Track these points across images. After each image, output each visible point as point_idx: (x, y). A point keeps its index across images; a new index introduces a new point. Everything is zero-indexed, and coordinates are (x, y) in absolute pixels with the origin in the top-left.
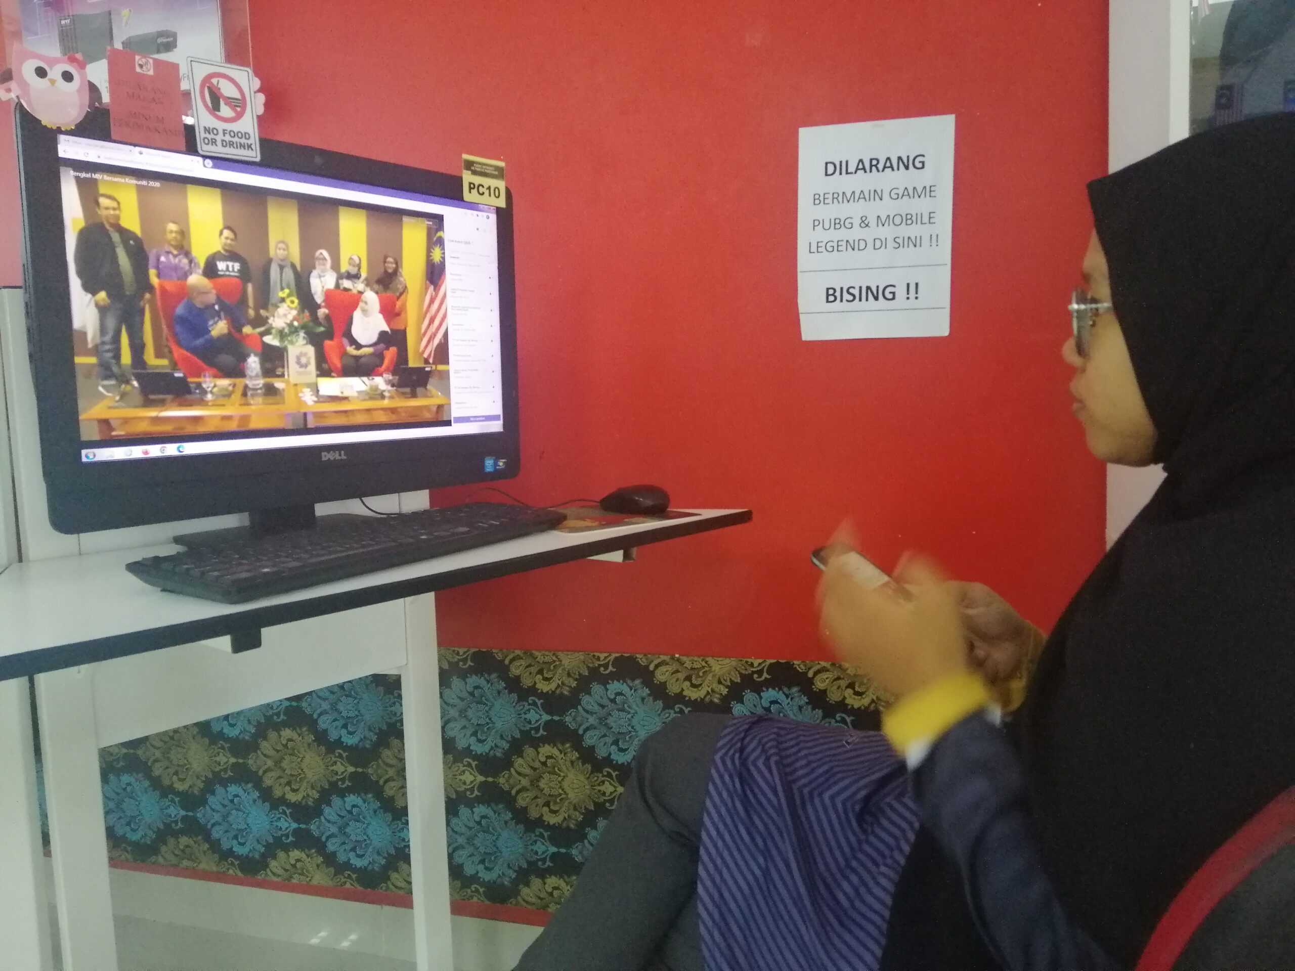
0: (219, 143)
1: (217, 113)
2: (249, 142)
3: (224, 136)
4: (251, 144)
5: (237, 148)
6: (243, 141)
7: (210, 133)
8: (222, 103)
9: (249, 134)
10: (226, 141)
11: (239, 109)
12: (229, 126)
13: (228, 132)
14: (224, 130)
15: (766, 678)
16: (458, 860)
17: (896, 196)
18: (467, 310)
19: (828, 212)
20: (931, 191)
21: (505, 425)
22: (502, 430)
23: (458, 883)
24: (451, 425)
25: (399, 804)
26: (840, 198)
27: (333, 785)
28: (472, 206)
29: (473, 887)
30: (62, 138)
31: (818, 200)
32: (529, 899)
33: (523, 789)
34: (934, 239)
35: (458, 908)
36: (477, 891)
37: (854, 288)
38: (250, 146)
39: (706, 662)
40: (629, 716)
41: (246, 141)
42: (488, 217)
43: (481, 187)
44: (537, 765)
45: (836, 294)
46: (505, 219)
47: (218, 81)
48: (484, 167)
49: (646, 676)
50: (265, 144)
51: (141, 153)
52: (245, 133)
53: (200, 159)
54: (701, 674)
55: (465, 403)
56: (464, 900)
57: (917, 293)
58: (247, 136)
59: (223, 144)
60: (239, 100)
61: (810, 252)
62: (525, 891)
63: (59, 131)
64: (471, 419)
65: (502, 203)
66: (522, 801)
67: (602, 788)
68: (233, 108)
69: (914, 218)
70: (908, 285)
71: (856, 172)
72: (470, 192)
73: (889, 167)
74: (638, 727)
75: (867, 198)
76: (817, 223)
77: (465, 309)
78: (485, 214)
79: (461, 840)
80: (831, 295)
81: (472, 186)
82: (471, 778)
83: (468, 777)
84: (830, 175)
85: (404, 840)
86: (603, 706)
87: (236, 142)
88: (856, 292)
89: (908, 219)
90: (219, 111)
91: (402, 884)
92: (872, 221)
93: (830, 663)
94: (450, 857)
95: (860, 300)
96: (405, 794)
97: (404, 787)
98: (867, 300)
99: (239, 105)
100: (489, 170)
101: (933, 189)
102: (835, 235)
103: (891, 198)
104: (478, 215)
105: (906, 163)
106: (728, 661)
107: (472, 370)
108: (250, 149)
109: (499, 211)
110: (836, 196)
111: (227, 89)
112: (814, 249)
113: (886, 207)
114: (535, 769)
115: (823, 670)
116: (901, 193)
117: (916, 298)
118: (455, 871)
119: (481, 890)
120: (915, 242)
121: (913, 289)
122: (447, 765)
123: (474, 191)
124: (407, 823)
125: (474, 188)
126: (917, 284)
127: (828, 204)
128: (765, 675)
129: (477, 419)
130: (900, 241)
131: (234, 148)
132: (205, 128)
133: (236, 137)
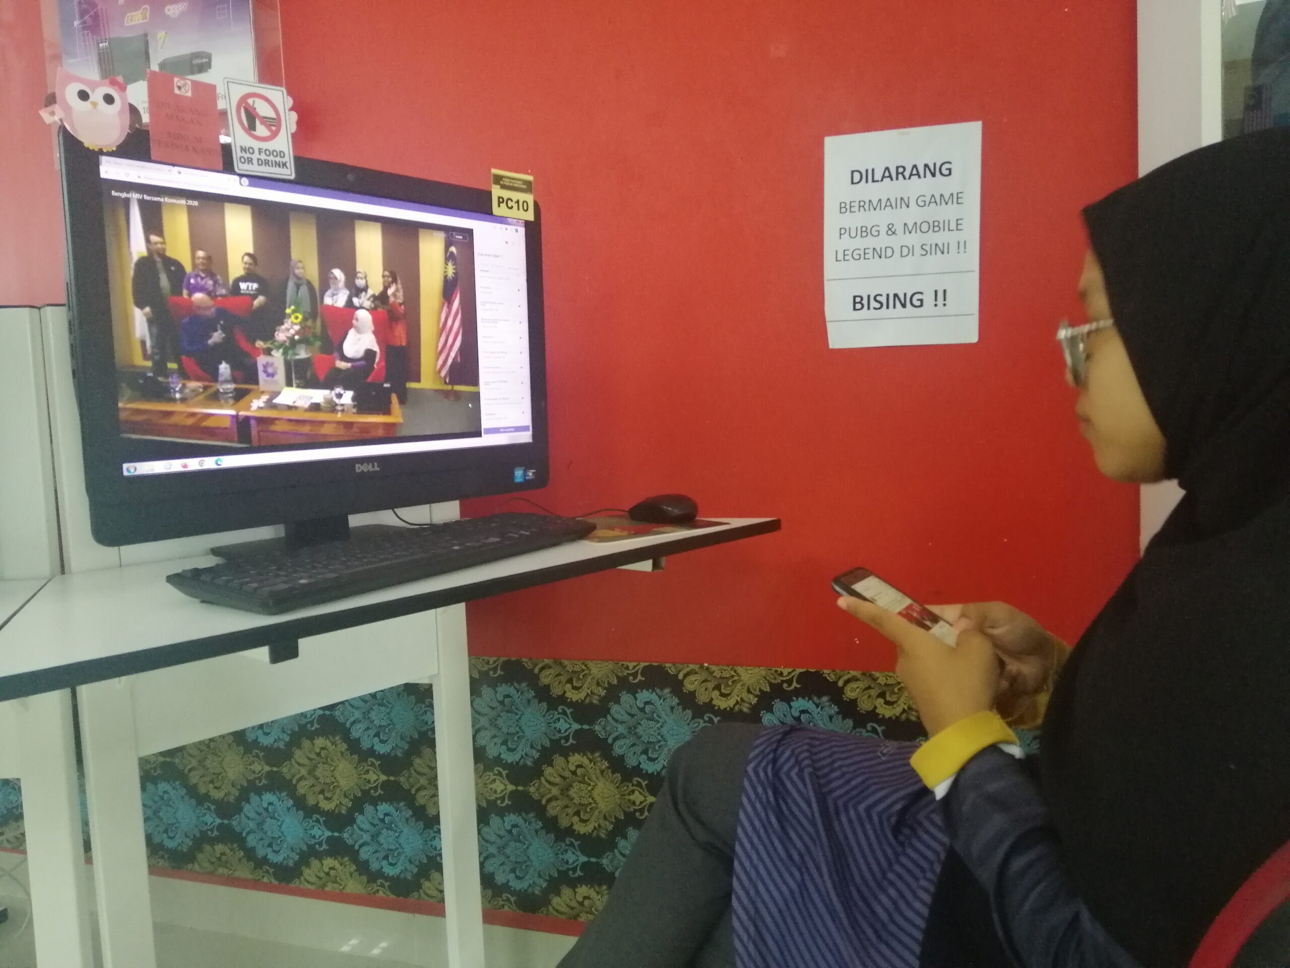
0: (255, 161)
1: (253, 132)
2: (284, 160)
3: (260, 154)
4: (286, 163)
5: (272, 166)
6: (278, 159)
7: (246, 152)
8: (258, 122)
9: (283, 152)
10: (261, 160)
11: (274, 128)
12: (264, 145)
13: (263, 151)
14: (260, 149)
15: (795, 687)
16: (489, 868)
17: (922, 204)
18: (496, 323)
19: (854, 220)
20: (958, 198)
21: (534, 436)
22: (531, 441)
23: (489, 892)
24: (481, 436)
25: (431, 812)
26: (866, 207)
27: (366, 793)
28: (502, 220)
29: (504, 896)
30: (104, 159)
31: (844, 208)
32: (559, 908)
33: (555, 798)
34: (962, 246)
35: (489, 918)
36: (508, 900)
37: (881, 295)
38: (284, 165)
39: (735, 671)
40: (659, 725)
41: (281, 160)
42: (517, 231)
43: (509, 202)
44: (567, 774)
45: (863, 302)
46: (533, 232)
47: (254, 101)
48: (512, 181)
49: (676, 686)
50: (299, 161)
51: (180, 173)
52: (280, 152)
53: (237, 178)
54: (730, 683)
55: (495, 414)
56: (496, 909)
57: (945, 300)
58: (282, 155)
59: (258, 162)
60: (273, 119)
61: (837, 260)
62: (556, 901)
63: (101, 152)
64: (501, 430)
65: (530, 216)
66: (553, 809)
67: (632, 797)
68: (268, 127)
69: (941, 226)
70: (936, 292)
71: (882, 180)
72: (499, 206)
73: (915, 175)
74: (667, 736)
75: (894, 205)
76: (843, 231)
77: (495, 321)
78: (514, 228)
79: (492, 849)
80: (858, 303)
81: (501, 200)
82: (501, 787)
83: (499, 786)
84: (855, 183)
85: (435, 849)
86: (632, 716)
87: (272, 161)
88: (883, 299)
89: (935, 226)
90: (255, 130)
91: (434, 893)
92: (899, 228)
93: (860, 672)
94: (482, 865)
95: (888, 307)
96: (436, 804)
97: (435, 795)
98: (894, 307)
99: (274, 124)
100: (518, 184)
101: (960, 195)
102: (860, 243)
103: (919, 205)
104: (506, 229)
105: (933, 171)
106: (757, 670)
107: (501, 382)
108: (285, 167)
109: (527, 224)
110: (862, 204)
111: (263, 109)
112: (840, 257)
113: (913, 215)
114: (564, 778)
115: (854, 679)
116: (928, 199)
117: (945, 305)
118: (487, 880)
119: (512, 899)
120: (943, 250)
121: (940, 296)
122: (479, 774)
123: (503, 205)
124: (439, 831)
125: (503, 202)
126: (945, 291)
127: (855, 212)
128: (795, 684)
129: (507, 430)
130: (927, 248)
131: (269, 166)
132: (241, 147)
133: (271, 156)
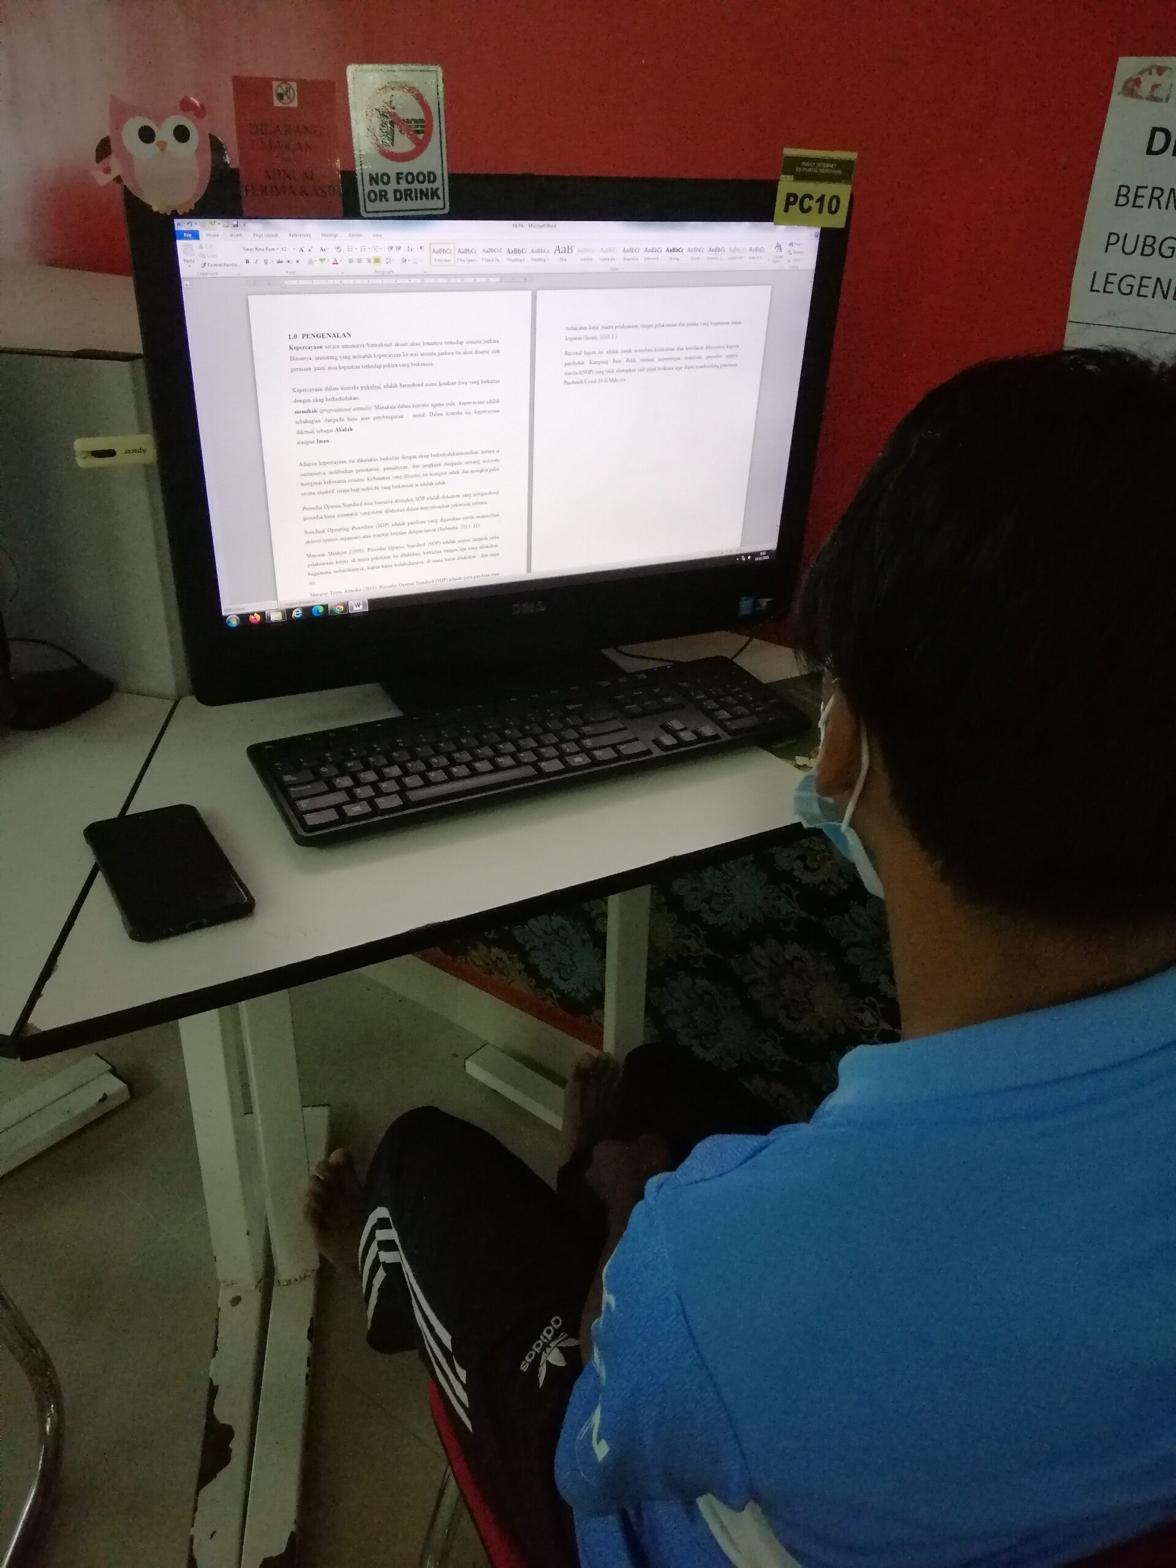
0: (391, 195)
2: (434, 186)
3: (398, 183)
4: (437, 189)
5: (417, 199)
6: (426, 186)
7: (377, 183)
8: (396, 129)
9: (434, 175)
10: (400, 191)
11: (421, 136)
12: (405, 167)
13: (403, 176)
14: (398, 174)
30: (181, 224)
38: (435, 193)
41: (430, 186)
47: (393, 94)
50: (457, 181)
52: (429, 173)
58: (432, 178)
59: (395, 196)
60: (420, 121)
68: (412, 134)
87: (416, 190)
90: (392, 144)
99: (421, 130)
108: (434, 197)
131: (412, 199)
132: (371, 177)
133: (416, 182)
